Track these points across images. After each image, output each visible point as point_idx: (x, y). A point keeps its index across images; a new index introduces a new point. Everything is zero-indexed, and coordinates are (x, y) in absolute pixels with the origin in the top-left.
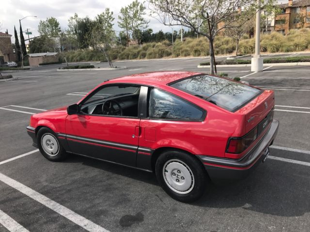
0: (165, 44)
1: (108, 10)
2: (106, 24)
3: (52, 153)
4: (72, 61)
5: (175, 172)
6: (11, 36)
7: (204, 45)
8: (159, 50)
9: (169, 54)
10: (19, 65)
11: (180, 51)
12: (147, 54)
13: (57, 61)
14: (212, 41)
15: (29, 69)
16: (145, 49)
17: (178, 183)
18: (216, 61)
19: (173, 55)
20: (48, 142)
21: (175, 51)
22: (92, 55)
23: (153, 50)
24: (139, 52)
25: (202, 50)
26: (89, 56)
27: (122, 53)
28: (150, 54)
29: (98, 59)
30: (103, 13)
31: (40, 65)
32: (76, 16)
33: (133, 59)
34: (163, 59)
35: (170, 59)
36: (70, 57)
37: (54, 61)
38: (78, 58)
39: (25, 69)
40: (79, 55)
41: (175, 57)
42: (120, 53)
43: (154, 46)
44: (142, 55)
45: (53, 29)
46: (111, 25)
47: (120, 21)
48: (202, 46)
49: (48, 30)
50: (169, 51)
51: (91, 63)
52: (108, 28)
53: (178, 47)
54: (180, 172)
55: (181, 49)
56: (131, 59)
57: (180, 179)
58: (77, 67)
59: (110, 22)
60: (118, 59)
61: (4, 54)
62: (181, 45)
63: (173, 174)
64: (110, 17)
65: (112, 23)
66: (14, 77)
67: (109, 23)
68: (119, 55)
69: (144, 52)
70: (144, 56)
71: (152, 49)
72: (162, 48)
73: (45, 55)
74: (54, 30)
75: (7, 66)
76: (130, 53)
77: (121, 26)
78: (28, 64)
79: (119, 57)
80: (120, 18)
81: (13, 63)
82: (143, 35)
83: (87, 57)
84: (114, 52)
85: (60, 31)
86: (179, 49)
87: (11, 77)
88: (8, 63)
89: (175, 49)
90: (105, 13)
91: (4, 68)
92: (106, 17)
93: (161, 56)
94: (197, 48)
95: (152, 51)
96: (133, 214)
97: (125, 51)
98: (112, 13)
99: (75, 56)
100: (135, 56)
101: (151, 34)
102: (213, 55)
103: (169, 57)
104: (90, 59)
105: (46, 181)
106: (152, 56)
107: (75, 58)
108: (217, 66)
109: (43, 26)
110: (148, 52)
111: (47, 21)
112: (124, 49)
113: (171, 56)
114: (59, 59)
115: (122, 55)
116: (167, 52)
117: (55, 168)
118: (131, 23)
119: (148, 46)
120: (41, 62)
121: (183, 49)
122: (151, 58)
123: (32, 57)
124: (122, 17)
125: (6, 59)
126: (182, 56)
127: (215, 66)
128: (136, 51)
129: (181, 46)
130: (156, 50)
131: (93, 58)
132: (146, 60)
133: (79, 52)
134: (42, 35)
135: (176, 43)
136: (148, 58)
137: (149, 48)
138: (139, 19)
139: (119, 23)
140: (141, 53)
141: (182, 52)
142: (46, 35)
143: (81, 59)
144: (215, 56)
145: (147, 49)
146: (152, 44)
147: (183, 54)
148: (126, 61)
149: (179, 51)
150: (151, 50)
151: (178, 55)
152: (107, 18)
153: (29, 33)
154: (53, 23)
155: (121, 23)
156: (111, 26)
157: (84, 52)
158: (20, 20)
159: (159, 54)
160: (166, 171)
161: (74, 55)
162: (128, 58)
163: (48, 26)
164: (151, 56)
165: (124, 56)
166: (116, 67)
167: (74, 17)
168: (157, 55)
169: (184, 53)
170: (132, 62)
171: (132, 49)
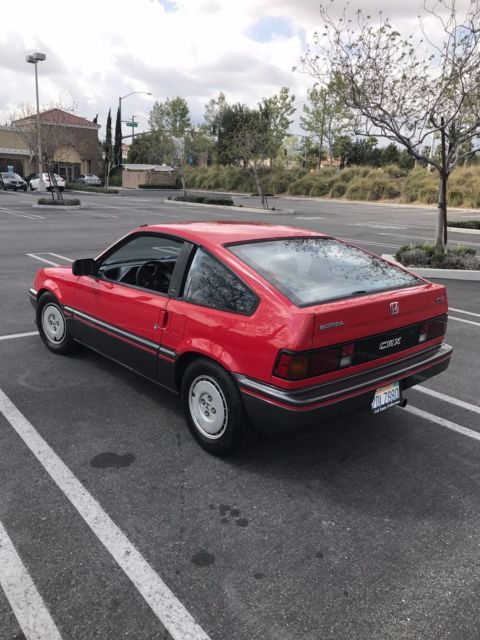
0: (390, 172)
1: (286, 91)
2: (278, 121)
3: (55, 339)
4: (199, 187)
5: (205, 397)
6: (99, 126)
7: (474, 184)
8: (375, 183)
9: (393, 195)
10: (103, 184)
11: (420, 190)
12: (349, 189)
13: (173, 183)
14: (444, 175)
15: (116, 192)
16: (346, 178)
17: (206, 419)
18: (448, 219)
19: (402, 198)
20: (51, 319)
21: (408, 189)
22: (240, 179)
23: (362, 183)
24: (331, 184)
25: (468, 194)
26: (233, 180)
27: (299, 181)
28: (354, 190)
29: (248, 189)
30: (276, 97)
31: (141, 186)
32: (222, 98)
33: (318, 195)
34: (380, 204)
35: (395, 205)
36: (198, 179)
37: (167, 183)
38: (212, 183)
39: (110, 192)
40: (215, 177)
41: (407, 202)
42: (294, 181)
43: (365, 175)
44: (338, 190)
45: (176, 121)
46: (288, 123)
47: (305, 115)
48: (470, 185)
49: (166, 122)
50: (396, 187)
51: (234, 196)
52: (280, 128)
53: (417, 182)
54: (211, 400)
55: (422, 186)
56: (313, 196)
57: (211, 413)
58: (200, 200)
59: (286, 116)
60: (288, 192)
61: (83, 160)
62: (424, 177)
63: (202, 400)
64: (288, 107)
65: (290, 118)
66: (84, 204)
67: (283, 118)
68: (292, 184)
69: (343, 184)
70: (341, 192)
71: (361, 179)
72: (382, 180)
73: (152, 170)
74: (178, 124)
75: (83, 182)
76: (315, 184)
77: (306, 127)
78: (120, 184)
79: (291, 190)
80: (306, 109)
81: (95, 179)
82: (355, 149)
83: (230, 182)
84: (282, 178)
85: (189, 125)
86: (419, 187)
87: (77, 203)
88: (86, 178)
89: (409, 186)
90: (278, 97)
91: (77, 185)
92: (279, 105)
93: (377, 197)
94: (458, 187)
95: (360, 185)
96: (120, 453)
97: (306, 177)
98: (293, 98)
99: (206, 178)
100: (322, 191)
101: (374, 147)
102: (443, 206)
103: (392, 201)
104: (234, 188)
105: (27, 380)
106: (358, 194)
107: (205, 182)
108: (448, 229)
109: (159, 112)
110: (351, 186)
111: (166, 104)
112: (304, 173)
113: (398, 199)
114: (177, 180)
115: (296, 186)
116: (392, 189)
117: (52, 363)
118: (327, 121)
119: (353, 172)
120: (143, 182)
121: (427, 187)
122: (355, 199)
123: (129, 170)
124: (311, 108)
125: (84, 169)
126: (422, 201)
127: (446, 229)
128: (326, 180)
129: (423, 181)
130: (368, 182)
131: (239, 187)
132: (344, 201)
133: (216, 171)
134: (153, 131)
135: (413, 172)
136: (348, 198)
137: (356, 176)
138: (345, 116)
139: (303, 120)
140: (336, 184)
141: (423, 194)
142: (160, 132)
143: (217, 186)
144: (448, 209)
145: (350, 179)
146: (362, 169)
147: (424, 198)
148: (302, 198)
149: (416, 191)
150: (357, 182)
151: (412, 200)
152: (281, 108)
153: (134, 125)
154: (179, 110)
155: (308, 119)
156: (286, 124)
157: (225, 172)
158: (120, 99)
159: (373, 193)
160: (193, 395)
161: (206, 175)
162: (307, 194)
163: (168, 114)
164: (356, 194)
165: (299, 189)
166: (273, 209)
167: (217, 101)
168: (369, 193)
169: (427, 196)
170: (315, 202)
171: (320, 176)
